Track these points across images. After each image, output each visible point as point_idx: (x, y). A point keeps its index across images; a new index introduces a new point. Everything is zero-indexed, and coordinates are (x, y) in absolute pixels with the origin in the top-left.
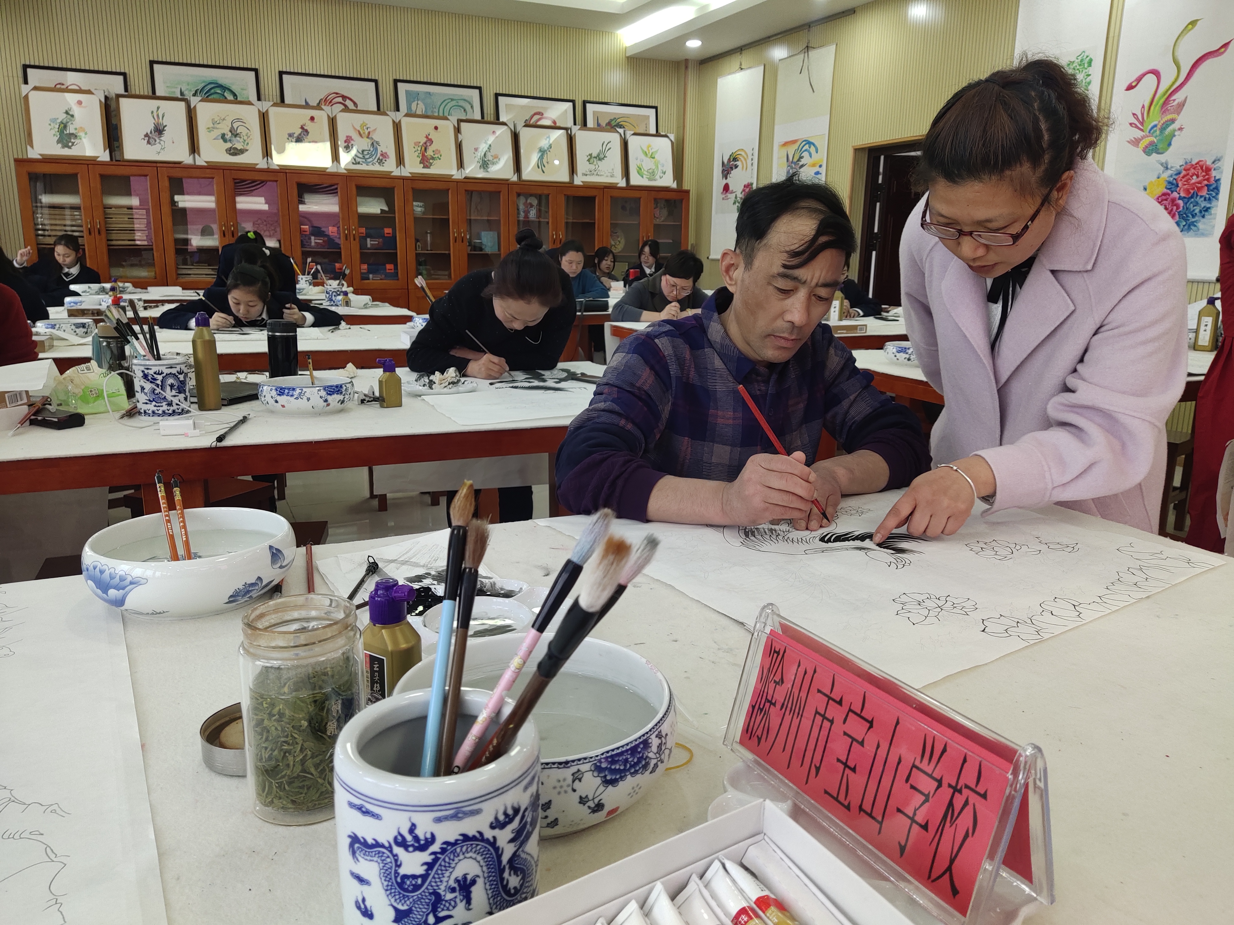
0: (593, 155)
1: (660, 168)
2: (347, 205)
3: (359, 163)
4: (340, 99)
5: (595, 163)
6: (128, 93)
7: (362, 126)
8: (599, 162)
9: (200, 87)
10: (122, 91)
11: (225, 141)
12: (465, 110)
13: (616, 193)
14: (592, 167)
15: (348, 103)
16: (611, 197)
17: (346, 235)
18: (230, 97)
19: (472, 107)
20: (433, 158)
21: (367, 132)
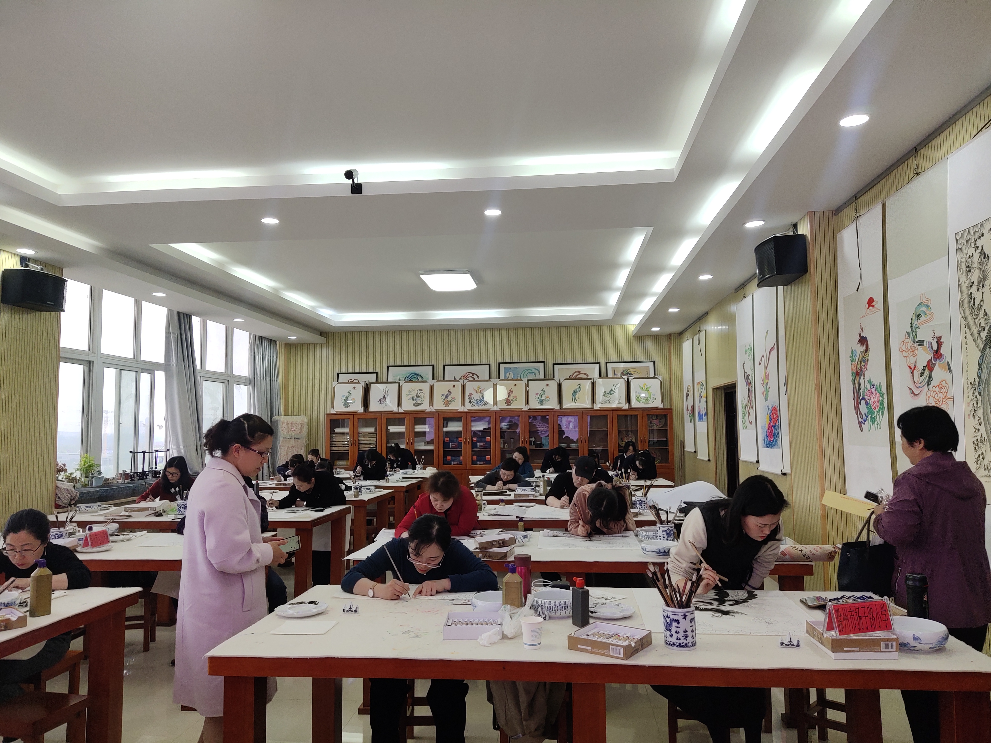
0: (607, 392)
1: (652, 396)
2: (466, 426)
3: (474, 406)
4: (471, 375)
5: (608, 396)
6: (377, 381)
7: (478, 388)
8: (611, 396)
9: (407, 376)
10: (374, 381)
11: (413, 400)
12: (535, 374)
13: (620, 413)
14: (606, 399)
15: (475, 377)
16: (617, 415)
17: (465, 442)
18: (420, 379)
19: (539, 372)
20: (512, 400)
21: (480, 390)
